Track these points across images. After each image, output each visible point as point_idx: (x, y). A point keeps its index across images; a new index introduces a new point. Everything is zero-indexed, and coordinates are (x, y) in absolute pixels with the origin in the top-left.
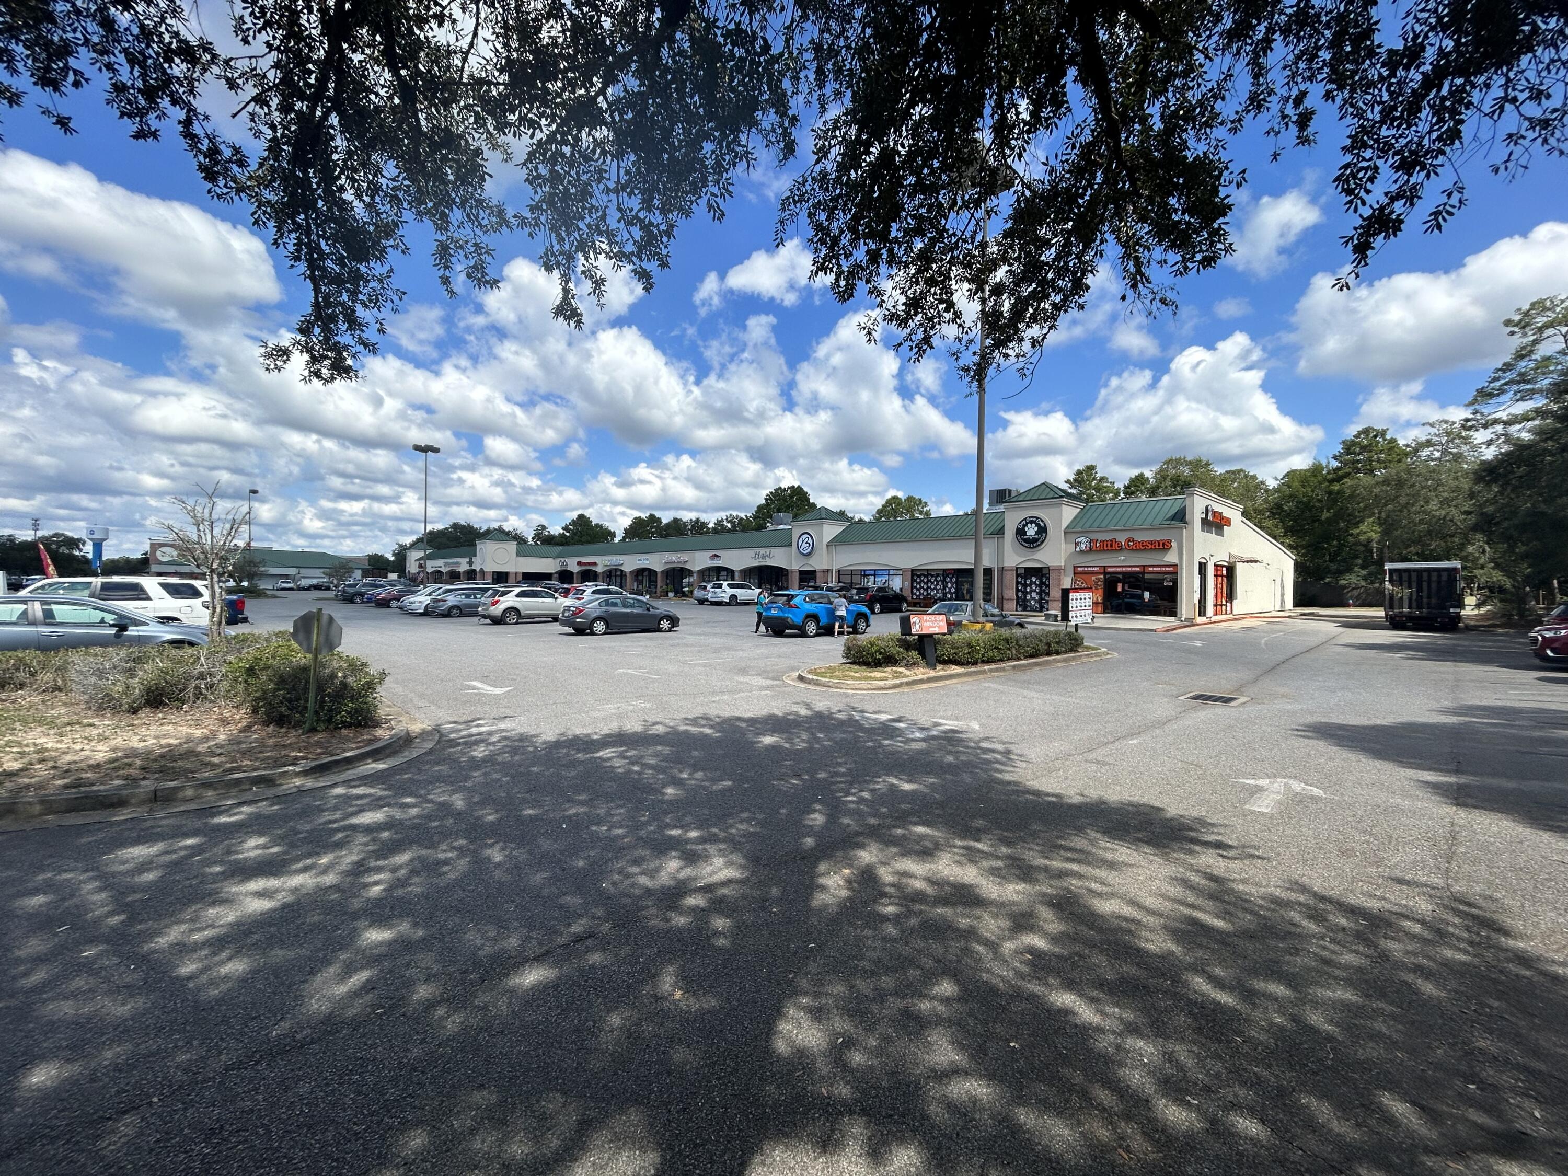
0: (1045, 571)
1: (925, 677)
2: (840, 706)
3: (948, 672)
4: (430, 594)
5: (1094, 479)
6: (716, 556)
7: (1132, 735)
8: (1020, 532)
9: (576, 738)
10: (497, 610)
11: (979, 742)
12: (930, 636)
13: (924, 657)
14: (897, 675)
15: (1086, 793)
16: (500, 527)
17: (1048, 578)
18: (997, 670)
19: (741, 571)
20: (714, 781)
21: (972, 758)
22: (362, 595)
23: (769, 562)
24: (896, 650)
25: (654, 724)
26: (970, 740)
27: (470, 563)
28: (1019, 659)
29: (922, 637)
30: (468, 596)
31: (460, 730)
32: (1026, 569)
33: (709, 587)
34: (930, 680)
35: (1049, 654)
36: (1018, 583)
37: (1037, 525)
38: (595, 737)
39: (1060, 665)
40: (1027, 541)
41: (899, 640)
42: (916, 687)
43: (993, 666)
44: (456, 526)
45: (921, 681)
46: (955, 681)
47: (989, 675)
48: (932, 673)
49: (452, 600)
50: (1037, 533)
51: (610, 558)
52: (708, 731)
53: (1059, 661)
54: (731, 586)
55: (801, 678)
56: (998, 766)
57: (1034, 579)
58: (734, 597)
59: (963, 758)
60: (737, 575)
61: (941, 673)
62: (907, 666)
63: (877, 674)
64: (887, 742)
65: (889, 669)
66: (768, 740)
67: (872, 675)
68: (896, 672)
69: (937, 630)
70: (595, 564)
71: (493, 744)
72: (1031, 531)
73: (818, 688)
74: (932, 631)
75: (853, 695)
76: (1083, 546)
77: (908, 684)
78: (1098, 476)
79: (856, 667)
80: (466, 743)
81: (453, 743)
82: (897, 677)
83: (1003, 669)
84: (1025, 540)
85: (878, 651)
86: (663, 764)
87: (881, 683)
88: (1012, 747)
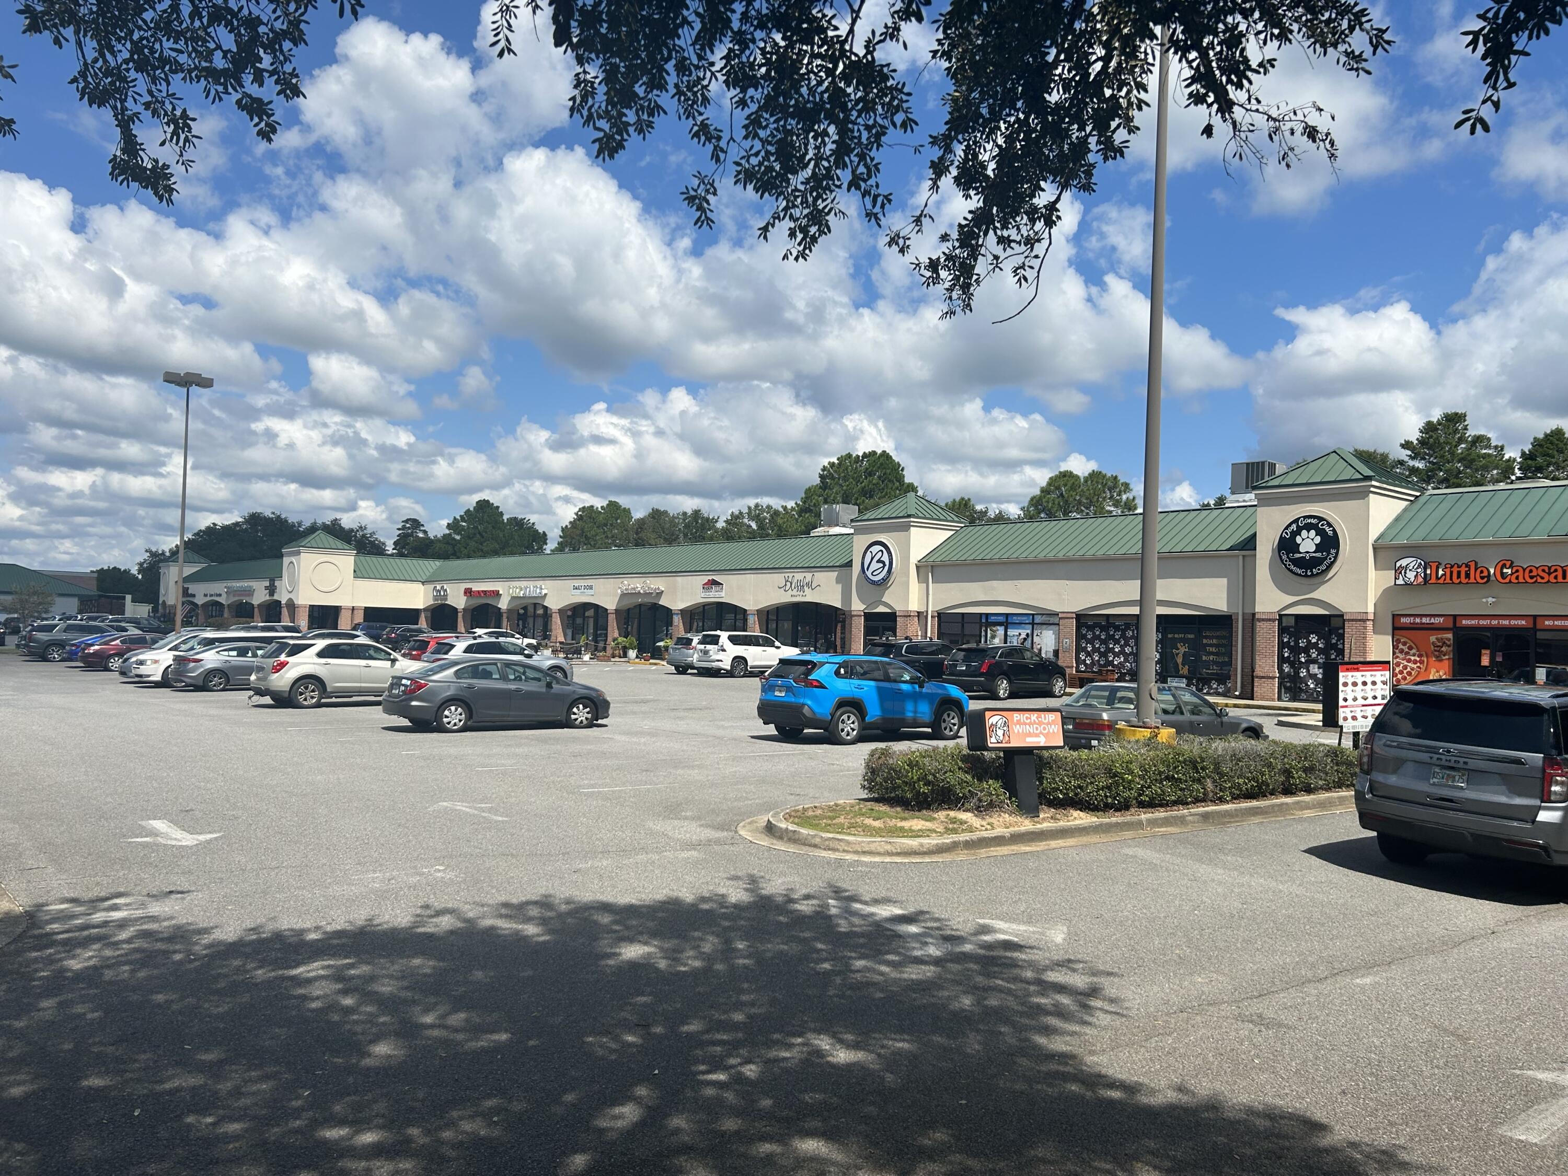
0: (1335, 622)
1: (1006, 832)
2: (814, 886)
3: (1062, 824)
4: (175, 648)
5: (1461, 440)
6: (714, 583)
7: (1369, 967)
8: (1287, 545)
9: (278, 936)
10: (283, 680)
11: (1046, 969)
12: (1028, 751)
13: (1013, 793)
14: (954, 827)
15: (1192, 1084)
16: (335, 522)
17: (1342, 637)
18: (1166, 822)
19: (759, 612)
20: (476, 1030)
21: (1011, 1002)
22: (61, 644)
23: (810, 596)
24: (957, 778)
25: (439, 913)
26: (1031, 964)
27: (272, 590)
28: (1221, 800)
29: (1012, 754)
30: (242, 652)
31: (74, 917)
32: (1298, 617)
33: (696, 640)
34: (1017, 838)
35: (1288, 791)
36: (1282, 645)
37: (1320, 532)
38: (313, 936)
39: (1308, 813)
40: (1300, 563)
41: (965, 759)
42: (983, 852)
43: (1160, 814)
44: (255, 519)
45: (999, 841)
46: (1071, 842)
47: (1148, 831)
48: (1026, 825)
49: (211, 658)
50: (1319, 548)
51: (523, 584)
52: (531, 930)
53: (1307, 807)
54: (734, 640)
55: (770, 829)
56: (1053, 1021)
57: (1314, 639)
58: (739, 660)
59: (993, 1002)
60: (752, 620)
61: (1046, 825)
62: (981, 809)
63: (917, 824)
64: (860, 963)
65: (942, 815)
66: (632, 952)
67: (906, 824)
68: (954, 821)
69: (1041, 741)
70: (497, 594)
71: (116, 945)
72: (1308, 543)
73: (792, 848)
74: (1031, 742)
75: (852, 864)
76: (1411, 575)
77: (969, 845)
78: (1471, 433)
79: (883, 808)
80: (65, 943)
81: (47, 940)
82: (954, 831)
83: (1182, 820)
84: (1297, 562)
85: (923, 778)
86: (403, 994)
87: (913, 843)
88: (1103, 981)
